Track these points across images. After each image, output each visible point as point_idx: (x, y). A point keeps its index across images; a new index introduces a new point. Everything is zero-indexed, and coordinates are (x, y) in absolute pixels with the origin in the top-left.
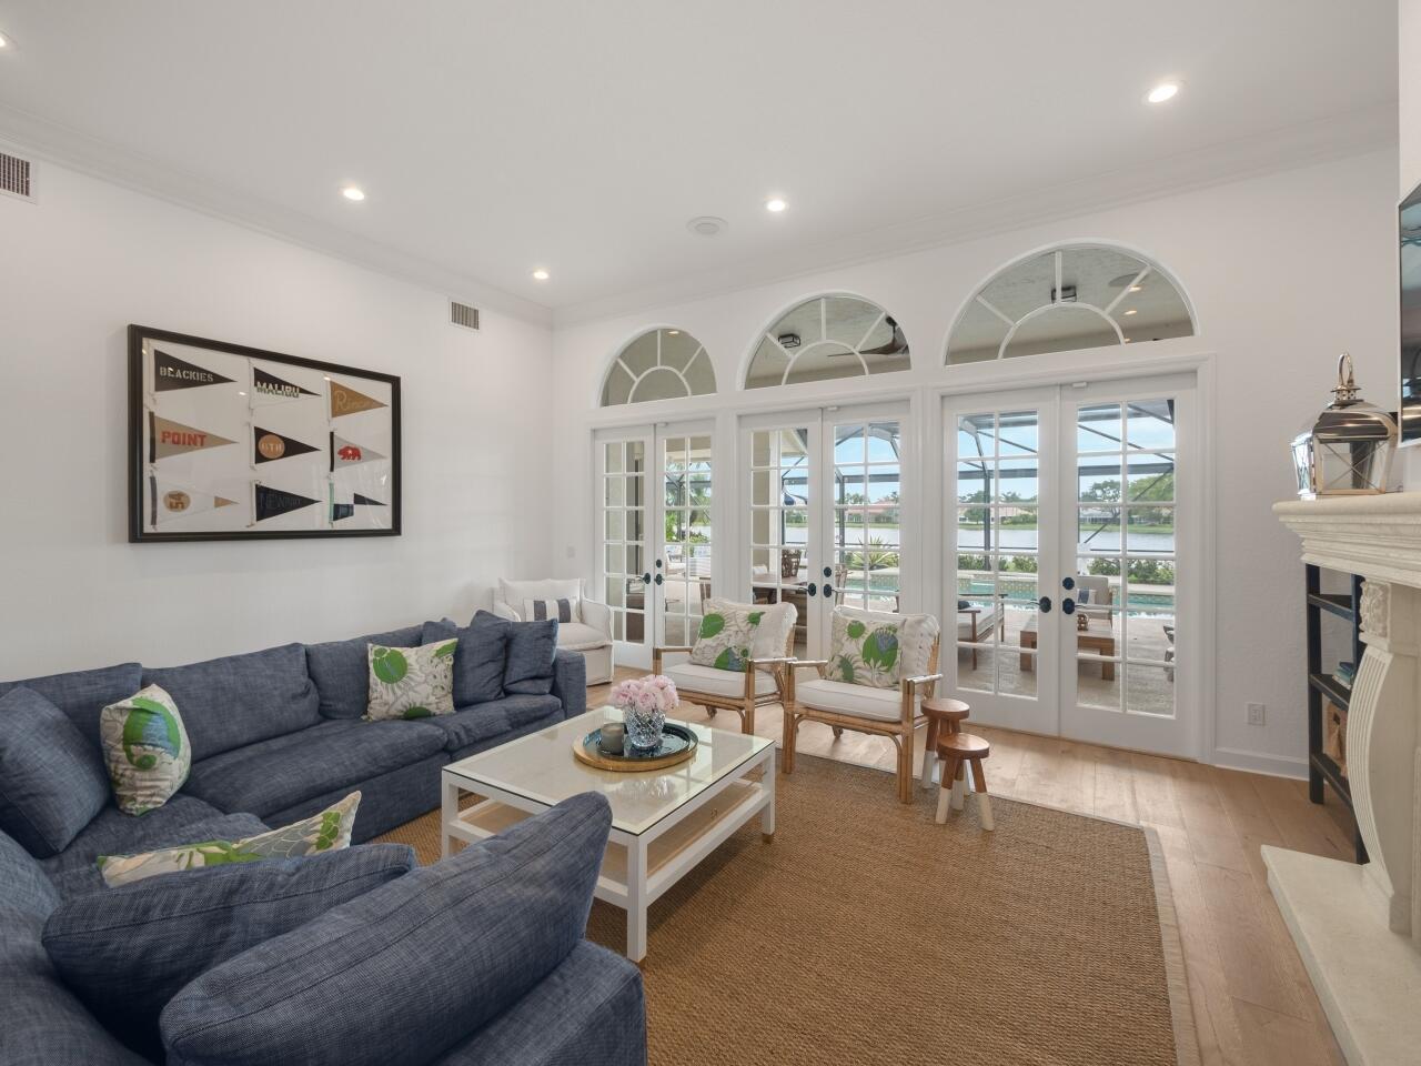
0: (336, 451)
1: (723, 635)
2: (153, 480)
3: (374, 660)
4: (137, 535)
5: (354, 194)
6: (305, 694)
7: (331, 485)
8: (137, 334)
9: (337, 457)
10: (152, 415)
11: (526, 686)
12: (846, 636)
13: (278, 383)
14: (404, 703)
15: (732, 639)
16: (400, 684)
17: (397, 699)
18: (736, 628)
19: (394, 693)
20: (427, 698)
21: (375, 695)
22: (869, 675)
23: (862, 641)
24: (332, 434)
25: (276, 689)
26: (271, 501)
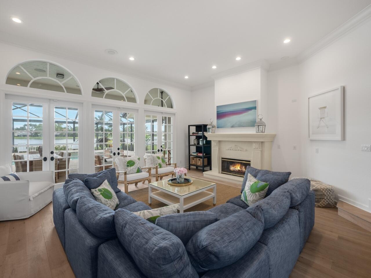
12: (158, 159)
15: (138, 165)
22: (164, 165)
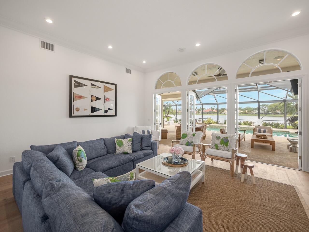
0: (105, 99)
1: (187, 138)
2: (73, 105)
3: (117, 142)
4: (71, 116)
5: (110, 47)
6: (105, 148)
7: (104, 106)
8: (71, 77)
9: (105, 100)
10: (73, 92)
11: (146, 148)
12: (216, 139)
13: (95, 86)
14: (123, 151)
15: (189, 139)
16: (122, 147)
17: (121, 150)
18: (190, 137)
19: (121, 149)
20: (127, 150)
21: (117, 149)
22: (222, 148)
23: (220, 140)
24: (104, 96)
25: (99, 147)
26: (93, 109)
